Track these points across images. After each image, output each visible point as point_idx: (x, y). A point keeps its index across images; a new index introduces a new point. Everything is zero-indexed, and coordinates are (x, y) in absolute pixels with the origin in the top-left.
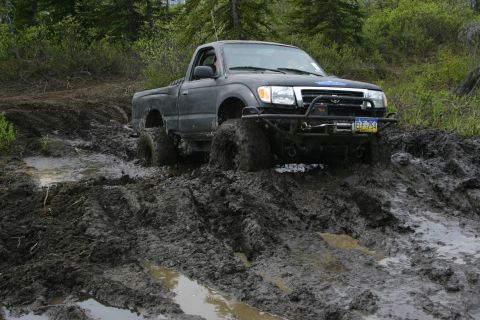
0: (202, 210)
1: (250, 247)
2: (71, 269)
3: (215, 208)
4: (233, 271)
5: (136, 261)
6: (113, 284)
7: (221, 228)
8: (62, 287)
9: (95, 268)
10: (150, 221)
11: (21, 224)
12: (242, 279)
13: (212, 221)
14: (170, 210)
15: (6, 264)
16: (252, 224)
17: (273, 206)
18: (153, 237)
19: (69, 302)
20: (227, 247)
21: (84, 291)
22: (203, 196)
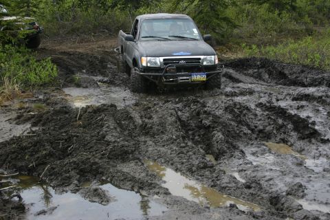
0: (184, 125)
1: (217, 151)
2: (95, 163)
3: (193, 124)
4: (205, 167)
5: (138, 159)
6: (123, 174)
7: (197, 137)
8: (89, 175)
9: (111, 163)
10: (148, 132)
11: (62, 133)
12: (211, 172)
13: (190, 132)
14: (162, 124)
15: (52, 159)
16: (218, 135)
17: (233, 123)
18: (151, 143)
19: (94, 185)
20: (201, 150)
21: (104, 178)
22: (185, 115)
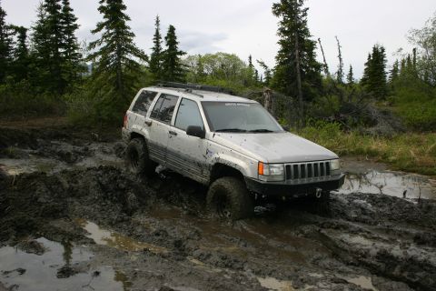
0: (103, 188)
2: (31, 221)
3: (111, 187)
4: (123, 221)
6: (55, 229)
7: (114, 198)
8: (25, 231)
9: (44, 220)
10: (75, 194)
12: (128, 225)
13: (109, 194)
14: (86, 187)
16: (132, 196)
17: (144, 186)
18: (77, 203)
19: (30, 239)
21: (38, 233)
22: (105, 180)
